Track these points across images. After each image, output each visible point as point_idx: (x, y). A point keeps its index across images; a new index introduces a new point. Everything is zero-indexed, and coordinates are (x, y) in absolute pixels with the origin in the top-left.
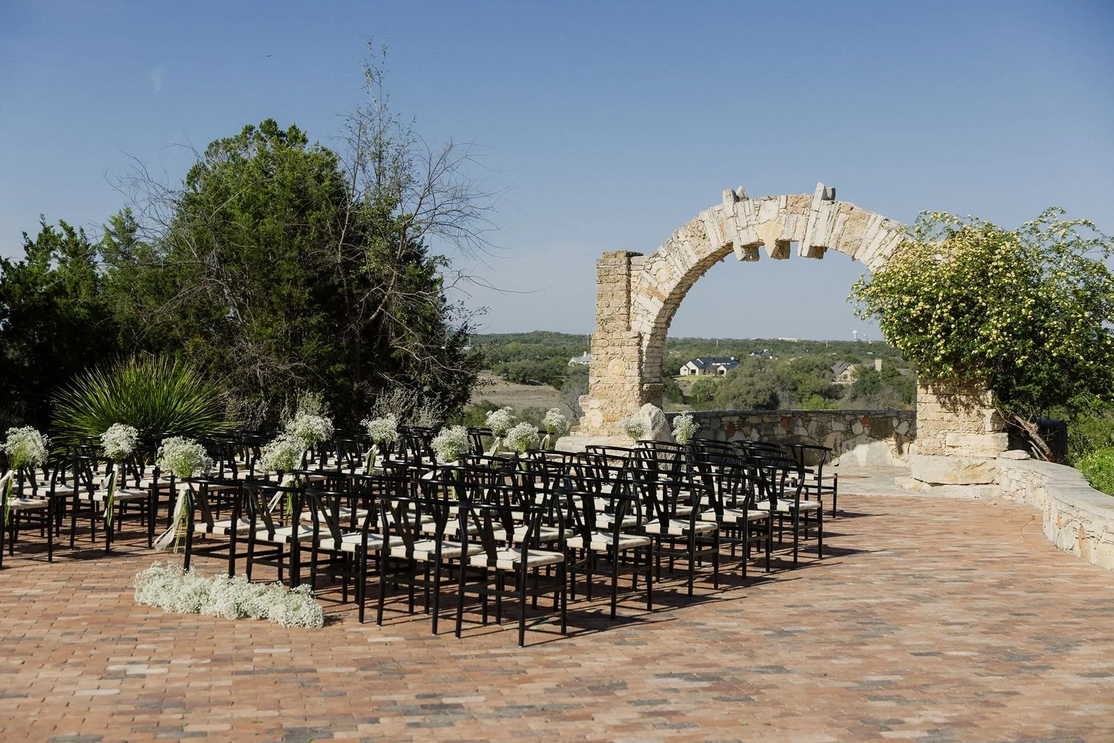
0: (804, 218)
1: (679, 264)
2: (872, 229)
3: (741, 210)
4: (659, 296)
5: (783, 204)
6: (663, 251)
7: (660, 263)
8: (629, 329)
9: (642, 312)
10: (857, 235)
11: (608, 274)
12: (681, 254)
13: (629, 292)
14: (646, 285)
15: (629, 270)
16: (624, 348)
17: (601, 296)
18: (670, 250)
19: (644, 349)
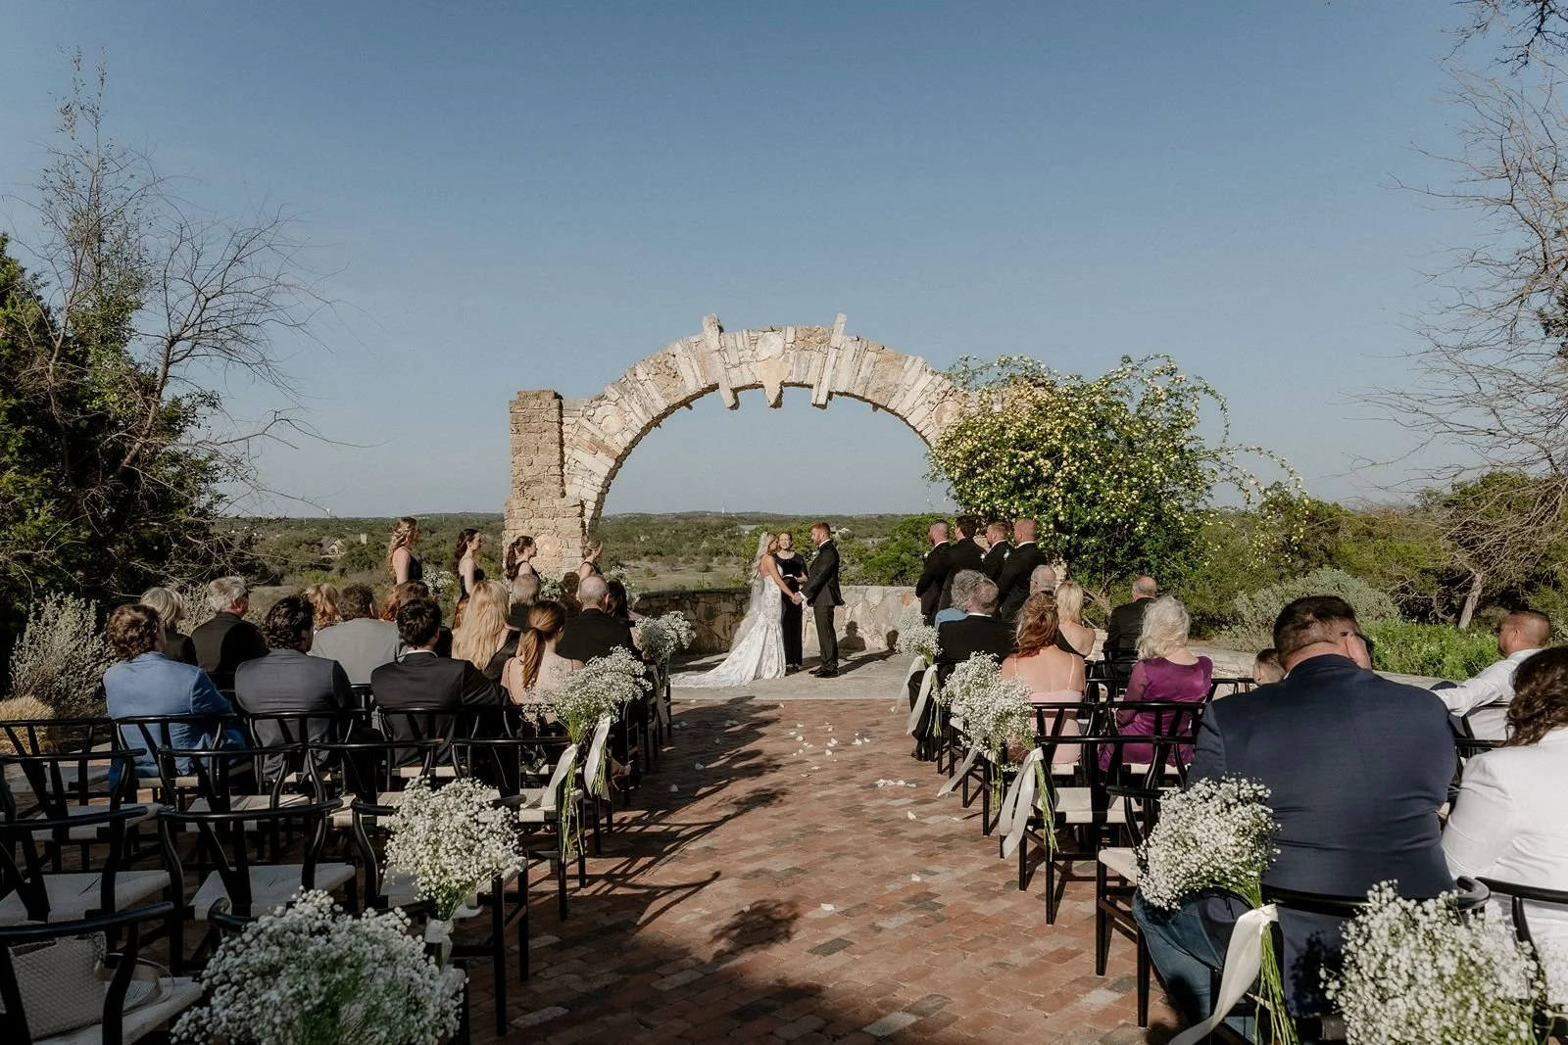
0: (821, 356)
1: (639, 410)
2: (910, 372)
3: (730, 343)
4: (608, 450)
5: (790, 337)
6: (613, 393)
7: (607, 408)
8: (563, 495)
9: (580, 473)
10: (891, 379)
11: (529, 419)
12: (640, 398)
13: (562, 445)
14: (587, 437)
15: (561, 416)
16: (559, 521)
17: (519, 451)
18: (623, 390)
19: (587, 522)
